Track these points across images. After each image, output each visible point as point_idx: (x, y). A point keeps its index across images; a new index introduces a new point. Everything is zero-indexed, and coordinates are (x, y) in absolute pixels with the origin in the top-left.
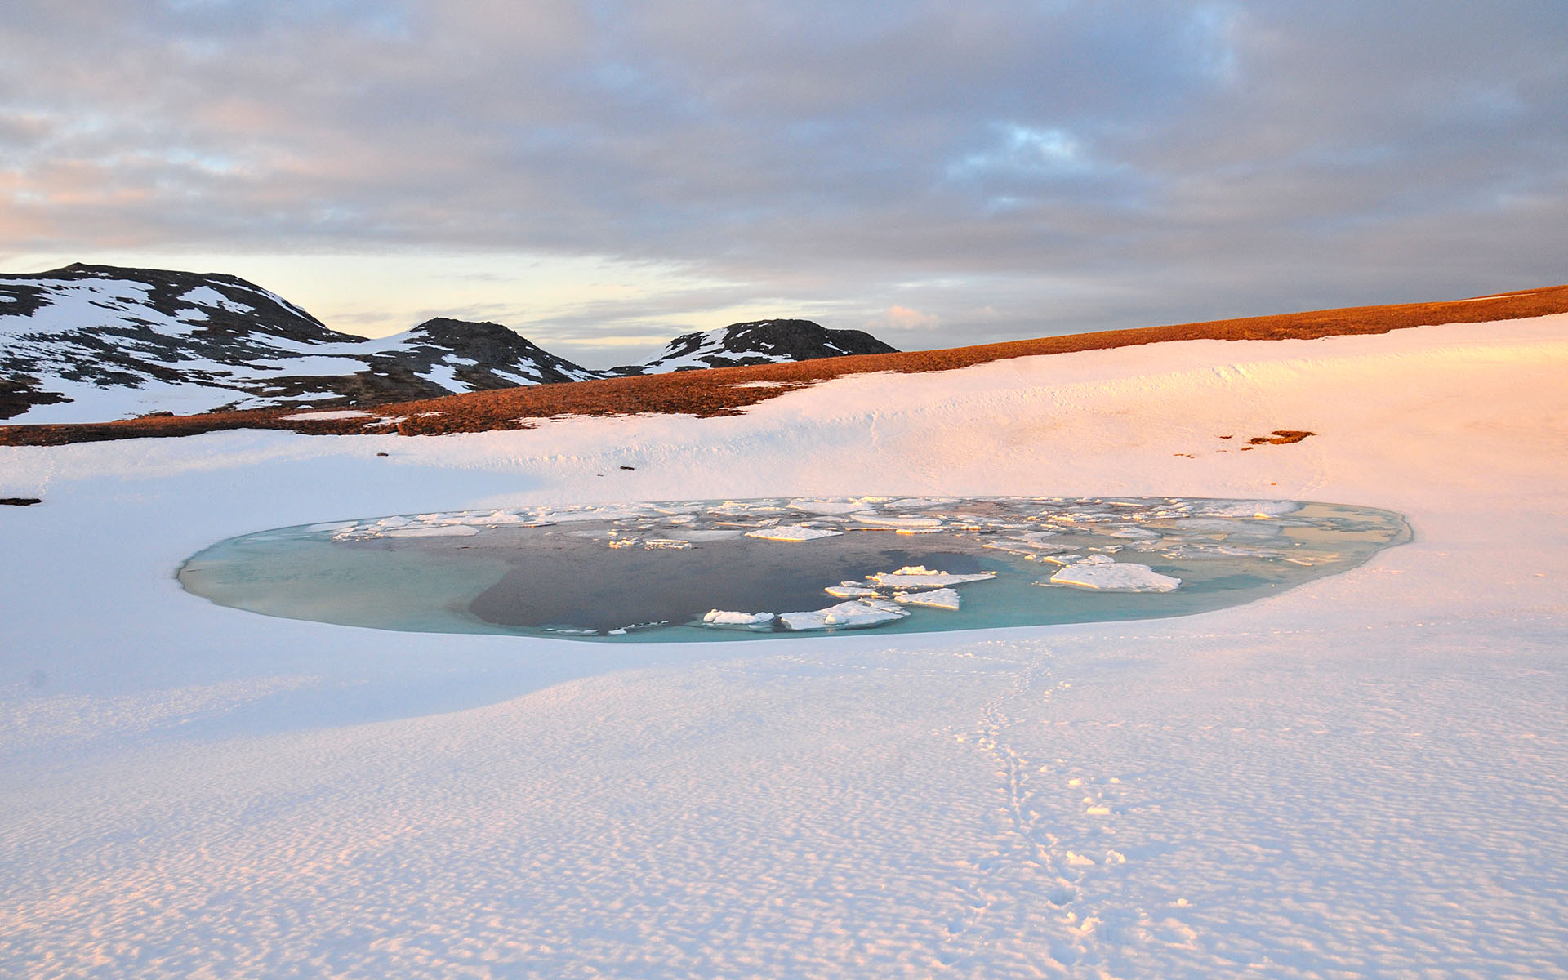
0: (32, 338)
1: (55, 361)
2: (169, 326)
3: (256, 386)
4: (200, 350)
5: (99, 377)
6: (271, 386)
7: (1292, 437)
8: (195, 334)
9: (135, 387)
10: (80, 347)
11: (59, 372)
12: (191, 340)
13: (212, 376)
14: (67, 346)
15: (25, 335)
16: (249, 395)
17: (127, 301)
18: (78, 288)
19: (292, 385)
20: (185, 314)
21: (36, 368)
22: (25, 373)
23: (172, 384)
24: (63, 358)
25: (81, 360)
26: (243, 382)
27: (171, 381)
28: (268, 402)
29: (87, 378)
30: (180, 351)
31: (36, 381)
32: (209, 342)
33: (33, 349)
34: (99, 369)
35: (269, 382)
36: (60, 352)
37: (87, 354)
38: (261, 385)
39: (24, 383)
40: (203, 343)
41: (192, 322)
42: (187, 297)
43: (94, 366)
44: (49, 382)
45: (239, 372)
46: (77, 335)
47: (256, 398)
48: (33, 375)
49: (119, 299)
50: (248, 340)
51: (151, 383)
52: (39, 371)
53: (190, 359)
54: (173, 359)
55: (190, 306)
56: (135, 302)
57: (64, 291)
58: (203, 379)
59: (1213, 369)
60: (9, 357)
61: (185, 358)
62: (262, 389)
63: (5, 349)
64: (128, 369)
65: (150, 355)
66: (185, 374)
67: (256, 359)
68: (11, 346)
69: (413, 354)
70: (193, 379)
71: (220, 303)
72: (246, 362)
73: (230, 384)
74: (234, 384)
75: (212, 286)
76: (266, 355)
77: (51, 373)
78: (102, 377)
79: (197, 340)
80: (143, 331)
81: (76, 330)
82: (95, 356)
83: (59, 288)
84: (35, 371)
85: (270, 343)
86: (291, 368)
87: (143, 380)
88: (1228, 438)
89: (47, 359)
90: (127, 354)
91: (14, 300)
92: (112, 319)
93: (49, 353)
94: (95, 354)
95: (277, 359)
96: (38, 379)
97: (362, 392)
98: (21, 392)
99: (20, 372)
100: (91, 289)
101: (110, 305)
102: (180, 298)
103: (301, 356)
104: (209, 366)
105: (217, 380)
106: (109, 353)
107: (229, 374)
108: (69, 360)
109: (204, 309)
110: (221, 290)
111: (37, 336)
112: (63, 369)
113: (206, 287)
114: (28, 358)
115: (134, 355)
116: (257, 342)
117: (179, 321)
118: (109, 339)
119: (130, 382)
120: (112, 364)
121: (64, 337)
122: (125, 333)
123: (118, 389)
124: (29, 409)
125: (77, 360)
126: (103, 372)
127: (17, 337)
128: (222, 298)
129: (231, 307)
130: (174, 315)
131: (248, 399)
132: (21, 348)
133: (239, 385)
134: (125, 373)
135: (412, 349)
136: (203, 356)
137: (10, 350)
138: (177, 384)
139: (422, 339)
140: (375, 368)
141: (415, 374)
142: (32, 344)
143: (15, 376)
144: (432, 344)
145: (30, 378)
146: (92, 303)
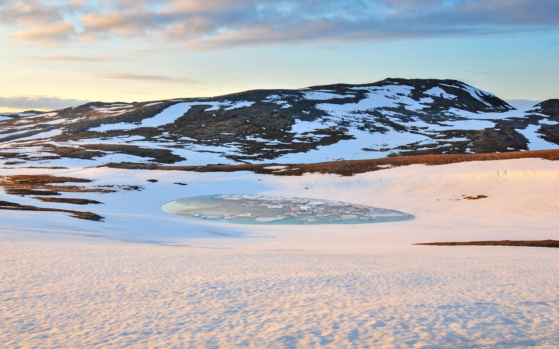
0: (354, 112)
1: (358, 122)
2: (414, 106)
4: (421, 117)
6: (441, 134)
7: (479, 197)
8: (424, 109)
9: (384, 133)
10: (371, 116)
11: (357, 127)
12: (420, 112)
13: (419, 129)
14: (366, 116)
15: (352, 111)
16: (428, 138)
17: (401, 95)
18: (383, 90)
19: (450, 134)
20: (423, 100)
21: (349, 125)
22: (345, 127)
23: (400, 132)
24: (362, 121)
25: (368, 122)
26: (431, 132)
27: (400, 131)
28: (434, 141)
29: (367, 129)
30: (413, 118)
31: (347, 130)
32: (428, 113)
33: (352, 117)
34: (373, 125)
35: (441, 132)
36: (362, 118)
37: (372, 119)
38: (438, 133)
39: (342, 131)
40: (424, 113)
41: (425, 104)
42: (428, 92)
43: (372, 124)
44: (352, 131)
45: (433, 127)
46: (372, 111)
47: (431, 139)
48: (348, 128)
49: (398, 94)
50: (446, 112)
51: (391, 131)
52: (350, 126)
53: (415, 121)
54: (407, 121)
55: (427, 96)
56: (404, 95)
57: (377, 92)
58: (414, 130)
60: (342, 120)
61: (413, 120)
62: (436, 135)
63: (342, 117)
64: (385, 125)
65: (398, 119)
66: (408, 128)
67: (445, 121)
68: (344, 116)
69: (524, 119)
70: (409, 130)
71: (441, 94)
72: (439, 122)
73: (424, 133)
74: (426, 133)
75: (440, 87)
76: (451, 119)
77: (354, 127)
78: (373, 129)
79: (422, 112)
80: (401, 108)
81: (373, 109)
83: (375, 90)
84: (349, 126)
85: (457, 113)
86: (458, 125)
87: (388, 130)
88: (463, 196)
89: (355, 121)
90: (389, 119)
91: (354, 96)
92: (391, 104)
93: (358, 119)
94: (375, 119)
95: (454, 121)
96: (348, 130)
97: (479, 138)
98: (340, 135)
99: (343, 127)
100: (388, 90)
101: (393, 97)
102: (424, 93)
103: (468, 119)
104: (420, 123)
105: (421, 131)
106: (382, 119)
107: (427, 128)
108: (364, 122)
109: (432, 97)
110: (444, 88)
111: (357, 111)
112: (359, 126)
113: (438, 87)
114: (348, 121)
115: (392, 119)
116: (450, 113)
117: (419, 103)
118: (384, 112)
119: (382, 130)
120: (380, 123)
121: (367, 112)
122: (393, 109)
123: (377, 134)
124: (339, 142)
126: (374, 127)
127: (349, 112)
128: (444, 92)
129: (446, 96)
130: (418, 100)
131: (427, 140)
132: (348, 117)
133: (428, 133)
134: (383, 128)
135: (525, 116)
136: (421, 119)
137: (344, 117)
138: (402, 132)
139: (537, 111)
140: (497, 127)
141: (516, 129)
142: (353, 115)
143: (341, 128)
144: (540, 113)
145: (346, 129)
146: (386, 96)
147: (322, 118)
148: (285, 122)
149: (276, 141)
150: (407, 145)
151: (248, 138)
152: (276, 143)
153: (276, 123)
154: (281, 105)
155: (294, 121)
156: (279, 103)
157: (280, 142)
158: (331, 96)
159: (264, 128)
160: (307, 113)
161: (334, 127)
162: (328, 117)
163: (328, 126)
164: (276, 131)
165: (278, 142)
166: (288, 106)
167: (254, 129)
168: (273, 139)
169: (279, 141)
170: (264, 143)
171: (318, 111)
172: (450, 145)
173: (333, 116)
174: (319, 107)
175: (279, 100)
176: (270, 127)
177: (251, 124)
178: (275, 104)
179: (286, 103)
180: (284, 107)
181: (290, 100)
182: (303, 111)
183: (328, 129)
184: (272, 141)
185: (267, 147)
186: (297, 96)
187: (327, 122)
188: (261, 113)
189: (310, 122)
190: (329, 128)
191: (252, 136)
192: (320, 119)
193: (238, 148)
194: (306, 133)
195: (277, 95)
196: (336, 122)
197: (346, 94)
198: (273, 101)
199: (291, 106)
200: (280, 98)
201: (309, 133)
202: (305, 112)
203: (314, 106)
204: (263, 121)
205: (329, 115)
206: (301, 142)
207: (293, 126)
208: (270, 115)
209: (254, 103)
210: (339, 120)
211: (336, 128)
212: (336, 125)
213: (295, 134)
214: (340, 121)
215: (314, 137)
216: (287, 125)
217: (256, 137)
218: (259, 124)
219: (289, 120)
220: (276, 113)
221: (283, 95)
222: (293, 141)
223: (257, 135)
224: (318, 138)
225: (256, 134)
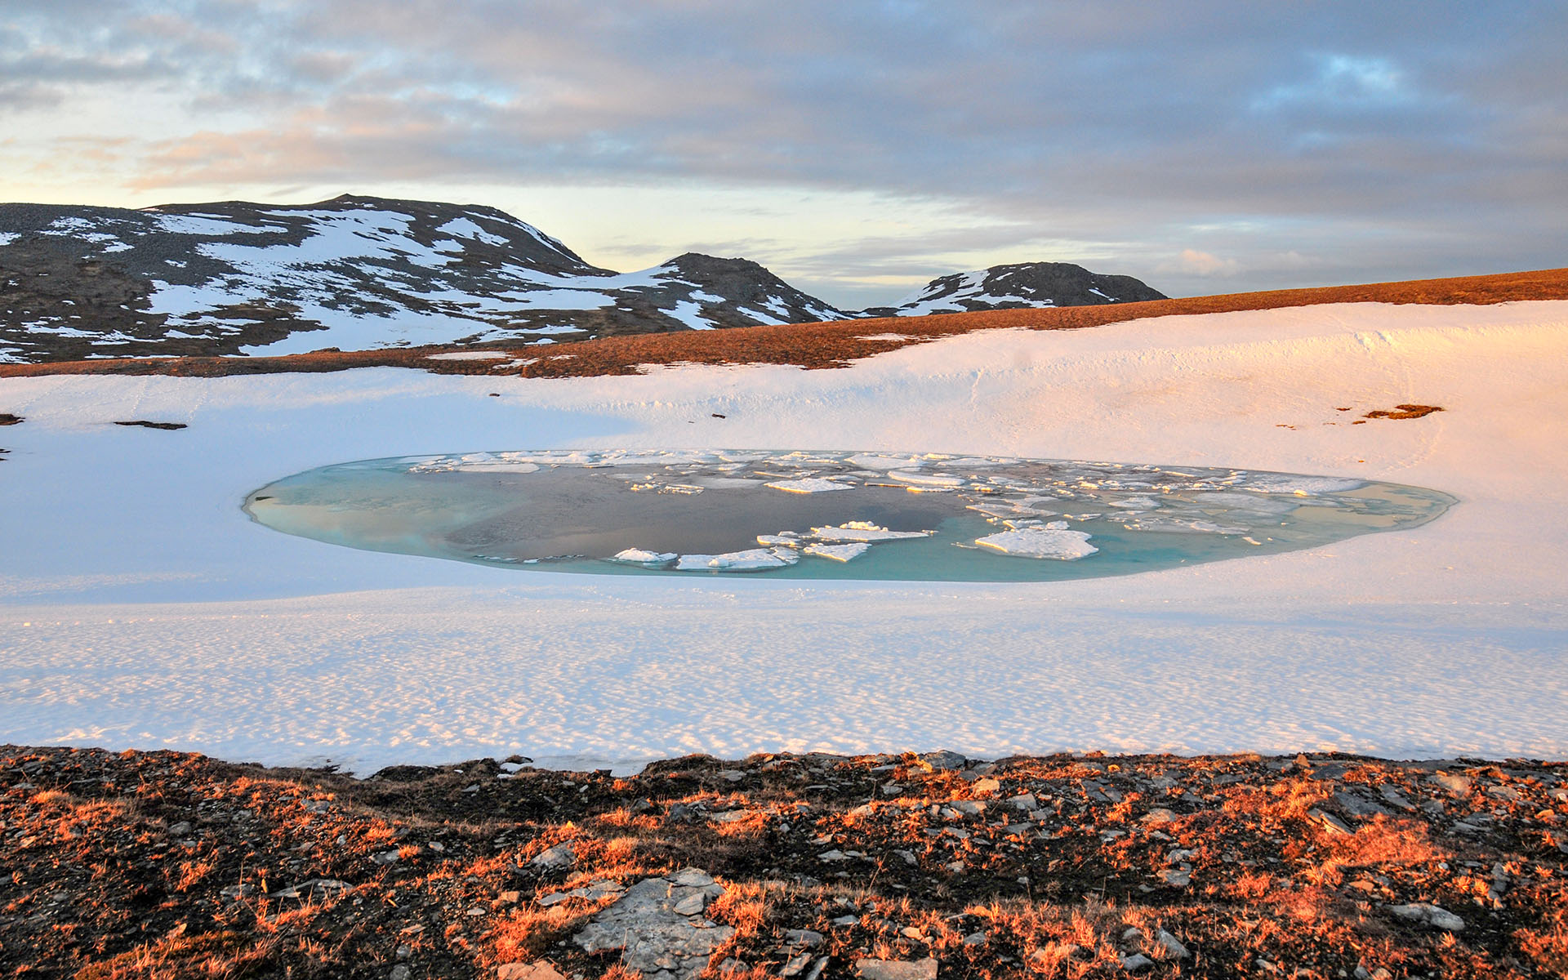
0: (298, 267)
1: (317, 290)
2: (426, 257)
3: (502, 318)
4: (453, 281)
5: (354, 306)
6: (516, 319)
8: (450, 265)
9: (387, 316)
10: (341, 276)
11: (319, 300)
12: (445, 271)
13: (462, 308)
14: (329, 275)
15: (292, 264)
16: (494, 327)
17: (388, 231)
18: (344, 219)
19: (537, 318)
20: (442, 245)
21: (298, 296)
22: (288, 301)
23: (422, 314)
24: (324, 287)
25: (340, 289)
26: (490, 314)
27: (421, 312)
28: (511, 334)
29: (344, 307)
30: (434, 282)
31: (297, 309)
32: (462, 273)
33: (297, 278)
34: (355, 298)
35: (514, 315)
36: (321, 281)
37: (346, 283)
38: (507, 317)
39: (285, 310)
40: (456, 274)
41: (447, 254)
42: (445, 228)
43: (351, 295)
44: (309, 310)
45: (487, 304)
46: (339, 265)
47: (501, 330)
48: (295, 303)
49: (381, 230)
50: (500, 272)
51: (403, 313)
52: (301, 299)
53: (443, 290)
54: (426, 290)
55: (448, 237)
56: (396, 233)
57: (331, 222)
58: (452, 310)
59: (1356, 336)
60: (275, 285)
61: (438, 289)
62: (506, 321)
63: (273, 278)
64: (382, 298)
65: (405, 286)
66: (436, 305)
67: (507, 291)
68: (278, 275)
69: (660, 290)
70: (443, 310)
71: (476, 234)
72: (495, 294)
73: (477, 315)
74: (481, 316)
75: (470, 218)
76: (516, 288)
77: (312, 301)
78: (358, 306)
79: (450, 271)
80: (400, 261)
81: (339, 260)
82: (354, 285)
83: (327, 219)
84: (297, 299)
85: (522, 275)
86: (539, 301)
87: (395, 309)
88: (1345, 410)
89: (309, 288)
90: (384, 284)
91: (285, 230)
92: (373, 250)
93: (312, 282)
94: (353, 283)
95: (526, 292)
96: (299, 308)
97: (603, 327)
98: (283, 319)
99: (284, 300)
100: (356, 220)
101: (372, 236)
102: (438, 229)
103: (550, 289)
104: (458, 296)
105: (466, 311)
106: (367, 283)
107: (478, 305)
108: (329, 289)
109: (460, 240)
110: (478, 221)
111: (303, 265)
112: (323, 298)
113: (464, 219)
114: (292, 287)
115: (391, 285)
116: (508, 274)
117: (435, 252)
118: (367, 269)
119: (383, 311)
120: (368, 293)
121: (327, 267)
122: (384, 263)
123: (371, 318)
124: (288, 335)
125: (336, 289)
126: (359, 301)
127: (285, 266)
128: (479, 229)
129: (487, 238)
130: (432, 246)
131: (492, 331)
132: (287, 277)
133: (486, 317)
134: (379, 303)
135: (660, 285)
136: (455, 287)
137: (278, 278)
138: (427, 315)
139: (672, 275)
140: (620, 303)
141: (659, 310)
142: (297, 273)
143: (280, 304)
144: (681, 279)
145: (292, 306)
146: (355, 233)
147: (223, 279)
148: (125, 286)
149: (118, 335)
150: (456, 341)
151: (31, 328)
152: (120, 340)
153: (102, 289)
154: (101, 245)
155: (151, 284)
156: (94, 238)
157: (132, 338)
158: (229, 228)
159: (72, 303)
160: (179, 265)
161: (262, 302)
162: (237, 277)
163: (245, 298)
164: (109, 309)
165: (127, 338)
166: (121, 247)
167: (41, 304)
168: (109, 329)
169: (128, 334)
170: (86, 341)
171: (207, 260)
172: (550, 341)
173: (251, 275)
174: (206, 250)
175: (89, 231)
176: (89, 300)
177: (26, 292)
178: (84, 242)
179: (114, 240)
180: (109, 249)
181: (123, 234)
182: (168, 261)
183: (247, 305)
184: (108, 336)
185: (100, 350)
186: (140, 224)
187: (241, 289)
188: (47, 264)
189: (195, 289)
190: (249, 303)
191: (40, 322)
192: (217, 282)
193: (11, 354)
194: (194, 316)
195: (81, 218)
196: (264, 289)
197: (263, 225)
198: (75, 233)
199: (131, 247)
200: (92, 225)
201: (203, 314)
202: (174, 263)
203: (192, 249)
204: (59, 282)
205: (240, 272)
206: (192, 337)
207: (152, 297)
208: (77, 269)
209: (17, 236)
210: (268, 284)
211: (268, 303)
212: (264, 296)
213: (165, 317)
214: (273, 287)
215: (220, 324)
216: (135, 295)
217: (52, 325)
218: (50, 292)
219: (135, 281)
220: (92, 263)
221: (101, 219)
222: (167, 335)
223: (56, 319)
224: (232, 326)
225: (52, 318)
